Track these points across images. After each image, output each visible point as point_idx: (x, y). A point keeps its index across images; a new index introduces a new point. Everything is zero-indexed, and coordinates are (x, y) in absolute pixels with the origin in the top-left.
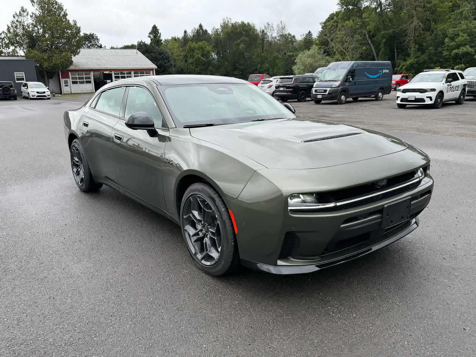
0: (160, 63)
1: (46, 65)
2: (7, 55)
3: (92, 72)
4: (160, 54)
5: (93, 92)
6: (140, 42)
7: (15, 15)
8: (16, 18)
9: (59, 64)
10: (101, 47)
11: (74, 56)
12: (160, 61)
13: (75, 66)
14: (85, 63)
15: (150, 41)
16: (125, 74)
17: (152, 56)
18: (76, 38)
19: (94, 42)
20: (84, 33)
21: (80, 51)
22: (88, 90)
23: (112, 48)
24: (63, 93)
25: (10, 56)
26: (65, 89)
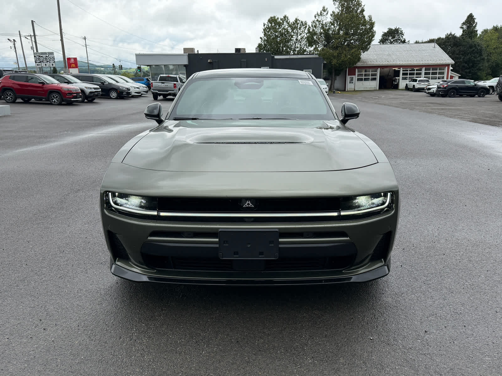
0: (468, 57)
1: (334, 62)
2: (308, 53)
3: (379, 69)
4: (471, 47)
5: (376, 89)
6: (449, 34)
7: (316, 15)
8: (317, 18)
9: (346, 61)
10: (404, 42)
11: (363, 53)
12: (469, 55)
13: (363, 62)
14: (374, 59)
15: (462, 32)
16: (415, 71)
17: (461, 50)
18: (368, 33)
19: (398, 37)
20: (389, 28)
21: (370, 47)
22: (371, 88)
23: (417, 42)
24: (346, 90)
25: (311, 54)
26: (349, 86)
